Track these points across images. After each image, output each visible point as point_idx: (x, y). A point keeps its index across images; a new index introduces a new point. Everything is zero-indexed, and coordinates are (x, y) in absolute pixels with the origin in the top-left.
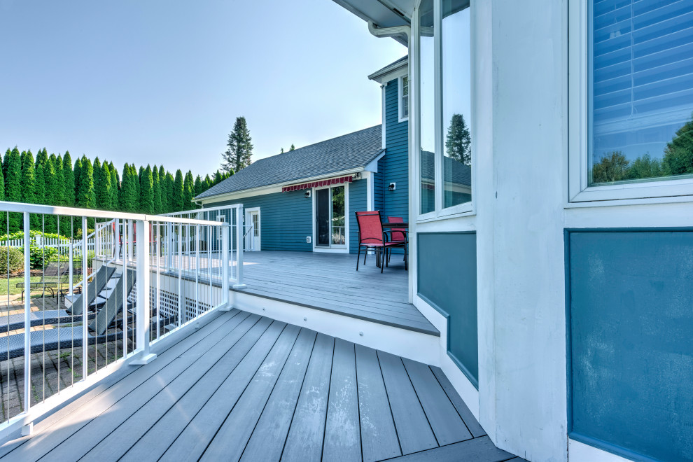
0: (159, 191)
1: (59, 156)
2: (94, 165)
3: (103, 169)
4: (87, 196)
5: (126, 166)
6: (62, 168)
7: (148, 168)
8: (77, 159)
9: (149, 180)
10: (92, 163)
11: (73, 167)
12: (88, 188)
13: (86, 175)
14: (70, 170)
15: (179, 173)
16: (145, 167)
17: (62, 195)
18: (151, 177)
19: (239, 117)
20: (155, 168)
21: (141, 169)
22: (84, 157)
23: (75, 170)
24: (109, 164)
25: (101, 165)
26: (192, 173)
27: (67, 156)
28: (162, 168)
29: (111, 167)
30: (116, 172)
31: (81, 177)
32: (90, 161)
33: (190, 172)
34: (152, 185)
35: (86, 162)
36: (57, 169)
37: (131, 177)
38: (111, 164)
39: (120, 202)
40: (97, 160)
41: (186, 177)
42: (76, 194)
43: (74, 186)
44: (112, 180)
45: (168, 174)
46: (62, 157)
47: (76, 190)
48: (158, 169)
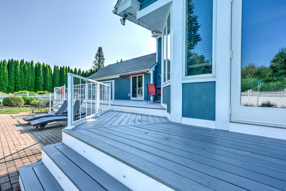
1: (29, 62)
2: (43, 66)
3: (46, 67)
4: (40, 78)
5: (55, 66)
6: (30, 67)
7: (64, 67)
8: (36, 63)
10: (42, 65)
11: (34, 66)
12: (40, 75)
13: (39, 70)
14: (33, 68)
15: (76, 69)
16: (62, 67)
17: (30, 78)
18: (65, 71)
19: (99, 47)
20: (66, 67)
22: (38, 63)
23: (35, 68)
25: (45, 66)
26: (81, 70)
27: (32, 62)
28: (69, 67)
29: (49, 67)
30: (51, 69)
31: (37, 70)
32: (41, 64)
34: (65, 74)
35: (39, 65)
36: (28, 67)
37: (57, 71)
38: (49, 65)
39: (52, 81)
40: (43, 64)
41: (79, 71)
42: (36, 77)
43: (35, 74)
44: (49, 72)
45: (71, 69)
46: (30, 63)
47: (36, 75)
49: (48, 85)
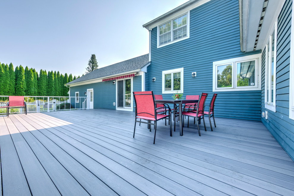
0: (57, 81)
1: (7, 65)
2: (25, 69)
3: (30, 71)
4: (21, 82)
5: (41, 71)
6: (8, 70)
7: (52, 72)
9: (52, 77)
10: (24, 69)
11: (14, 70)
12: (21, 79)
13: (20, 74)
14: (13, 71)
15: (66, 75)
16: (50, 71)
17: (8, 82)
18: (53, 76)
19: (93, 54)
20: (55, 72)
21: (49, 72)
22: (20, 66)
23: (16, 71)
24: (33, 69)
25: (29, 69)
26: (72, 75)
27: (11, 65)
28: (58, 72)
29: (34, 71)
30: (37, 73)
31: (18, 74)
32: (23, 67)
33: (71, 74)
34: (53, 79)
35: (21, 68)
36: (6, 70)
37: (44, 75)
38: (34, 69)
39: (38, 85)
40: (27, 67)
41: (69, 76)
42: (16, 82)
43: (14, 78)
44: (34, 76)
45: (61, 75)
46: (8, 65)
47: (16, 80)
48: (57, 73)
49: (33, 90)
